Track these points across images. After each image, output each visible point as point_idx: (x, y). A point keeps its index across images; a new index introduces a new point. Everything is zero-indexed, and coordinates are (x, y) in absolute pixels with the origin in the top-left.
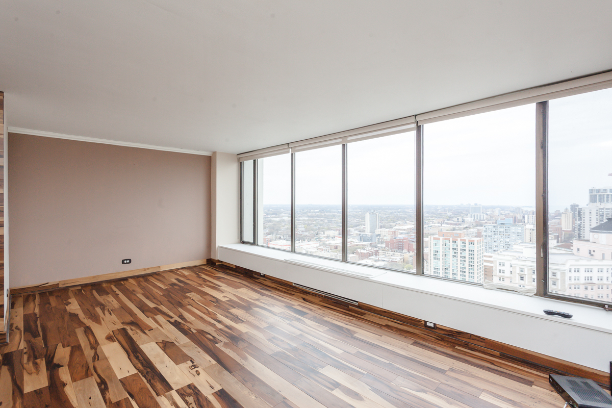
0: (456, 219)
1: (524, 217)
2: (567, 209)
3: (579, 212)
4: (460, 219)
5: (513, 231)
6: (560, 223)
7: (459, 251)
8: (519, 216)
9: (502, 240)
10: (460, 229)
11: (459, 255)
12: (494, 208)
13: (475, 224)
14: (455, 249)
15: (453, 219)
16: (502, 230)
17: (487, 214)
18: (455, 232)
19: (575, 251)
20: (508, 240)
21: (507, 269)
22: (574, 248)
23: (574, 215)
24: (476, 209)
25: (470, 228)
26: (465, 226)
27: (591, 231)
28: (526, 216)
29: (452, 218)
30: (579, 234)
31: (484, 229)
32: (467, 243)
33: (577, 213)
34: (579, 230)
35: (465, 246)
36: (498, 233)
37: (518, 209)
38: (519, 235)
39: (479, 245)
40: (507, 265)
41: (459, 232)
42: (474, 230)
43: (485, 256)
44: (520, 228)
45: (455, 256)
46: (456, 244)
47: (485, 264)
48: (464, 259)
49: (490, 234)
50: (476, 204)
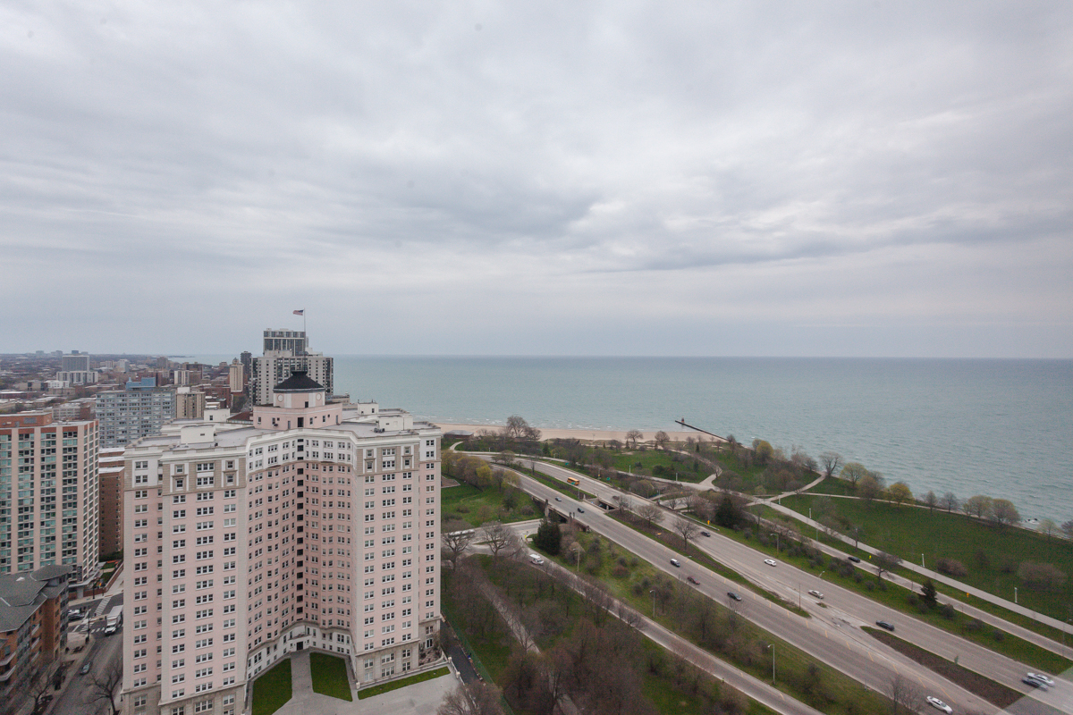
0: (25, 386)
1: (172, 375)
2: (236, 360)
3: (255, 364)
4: (37, 384)
5: (157, 400)
6: (227, 382)
7: (38, 455)
8: (164, 373)
9: (135, 419)
10: (35, 407)
11: (37, 463)
12: (115, 358)
13: (73, 393)
14: (27, 453)
15: (16, 386)
16: (135, 401)
17: (100, 371)
18: (23, 413)
19: (255, 423)
20: (147, 418)
21: (152, 472)
22: (254, 418)
23: (246, 370)
24: (77, 361)
25: (62, 402)
26: (49, 399)
27: (275, 392)
28: (176, 373)
29: (14, 383)
30: (254, 397)
31: (98, 402)
32: (59, 433)
33: (251, 365)
34: (255, 390)
35: (54, 443)
36: (128, 407)
37: (162, 361)
38: (166, 406)
39: (88, 435)
40: (153, 463)
41: (33, 413)
42: (72, 406)
43: (102, 455)
44: (169, 395)
45: (27, 469)
46: (30, 440)
47: (102, 471)
48: (52, 471)
49: (110, 411)
50: (75, 352)
